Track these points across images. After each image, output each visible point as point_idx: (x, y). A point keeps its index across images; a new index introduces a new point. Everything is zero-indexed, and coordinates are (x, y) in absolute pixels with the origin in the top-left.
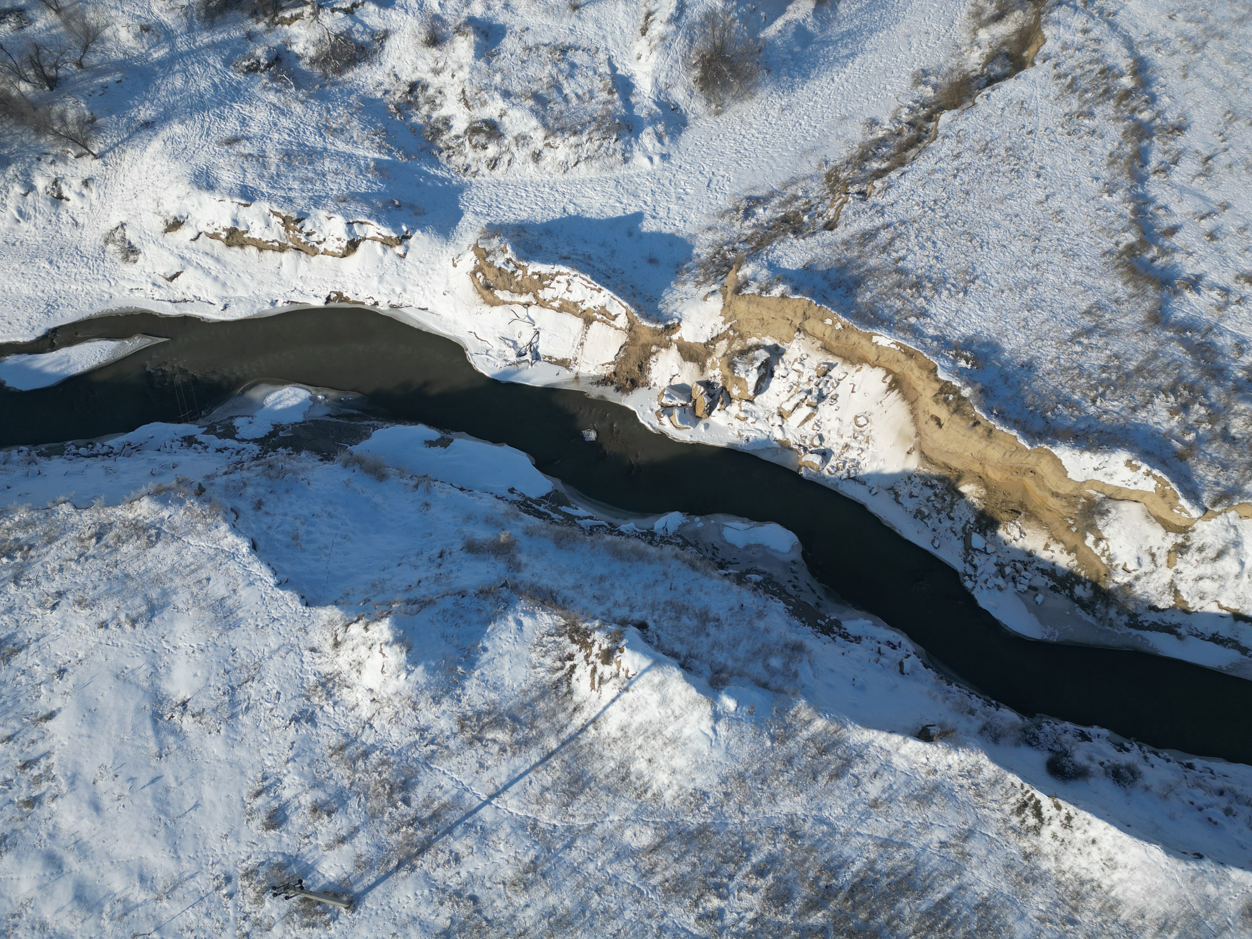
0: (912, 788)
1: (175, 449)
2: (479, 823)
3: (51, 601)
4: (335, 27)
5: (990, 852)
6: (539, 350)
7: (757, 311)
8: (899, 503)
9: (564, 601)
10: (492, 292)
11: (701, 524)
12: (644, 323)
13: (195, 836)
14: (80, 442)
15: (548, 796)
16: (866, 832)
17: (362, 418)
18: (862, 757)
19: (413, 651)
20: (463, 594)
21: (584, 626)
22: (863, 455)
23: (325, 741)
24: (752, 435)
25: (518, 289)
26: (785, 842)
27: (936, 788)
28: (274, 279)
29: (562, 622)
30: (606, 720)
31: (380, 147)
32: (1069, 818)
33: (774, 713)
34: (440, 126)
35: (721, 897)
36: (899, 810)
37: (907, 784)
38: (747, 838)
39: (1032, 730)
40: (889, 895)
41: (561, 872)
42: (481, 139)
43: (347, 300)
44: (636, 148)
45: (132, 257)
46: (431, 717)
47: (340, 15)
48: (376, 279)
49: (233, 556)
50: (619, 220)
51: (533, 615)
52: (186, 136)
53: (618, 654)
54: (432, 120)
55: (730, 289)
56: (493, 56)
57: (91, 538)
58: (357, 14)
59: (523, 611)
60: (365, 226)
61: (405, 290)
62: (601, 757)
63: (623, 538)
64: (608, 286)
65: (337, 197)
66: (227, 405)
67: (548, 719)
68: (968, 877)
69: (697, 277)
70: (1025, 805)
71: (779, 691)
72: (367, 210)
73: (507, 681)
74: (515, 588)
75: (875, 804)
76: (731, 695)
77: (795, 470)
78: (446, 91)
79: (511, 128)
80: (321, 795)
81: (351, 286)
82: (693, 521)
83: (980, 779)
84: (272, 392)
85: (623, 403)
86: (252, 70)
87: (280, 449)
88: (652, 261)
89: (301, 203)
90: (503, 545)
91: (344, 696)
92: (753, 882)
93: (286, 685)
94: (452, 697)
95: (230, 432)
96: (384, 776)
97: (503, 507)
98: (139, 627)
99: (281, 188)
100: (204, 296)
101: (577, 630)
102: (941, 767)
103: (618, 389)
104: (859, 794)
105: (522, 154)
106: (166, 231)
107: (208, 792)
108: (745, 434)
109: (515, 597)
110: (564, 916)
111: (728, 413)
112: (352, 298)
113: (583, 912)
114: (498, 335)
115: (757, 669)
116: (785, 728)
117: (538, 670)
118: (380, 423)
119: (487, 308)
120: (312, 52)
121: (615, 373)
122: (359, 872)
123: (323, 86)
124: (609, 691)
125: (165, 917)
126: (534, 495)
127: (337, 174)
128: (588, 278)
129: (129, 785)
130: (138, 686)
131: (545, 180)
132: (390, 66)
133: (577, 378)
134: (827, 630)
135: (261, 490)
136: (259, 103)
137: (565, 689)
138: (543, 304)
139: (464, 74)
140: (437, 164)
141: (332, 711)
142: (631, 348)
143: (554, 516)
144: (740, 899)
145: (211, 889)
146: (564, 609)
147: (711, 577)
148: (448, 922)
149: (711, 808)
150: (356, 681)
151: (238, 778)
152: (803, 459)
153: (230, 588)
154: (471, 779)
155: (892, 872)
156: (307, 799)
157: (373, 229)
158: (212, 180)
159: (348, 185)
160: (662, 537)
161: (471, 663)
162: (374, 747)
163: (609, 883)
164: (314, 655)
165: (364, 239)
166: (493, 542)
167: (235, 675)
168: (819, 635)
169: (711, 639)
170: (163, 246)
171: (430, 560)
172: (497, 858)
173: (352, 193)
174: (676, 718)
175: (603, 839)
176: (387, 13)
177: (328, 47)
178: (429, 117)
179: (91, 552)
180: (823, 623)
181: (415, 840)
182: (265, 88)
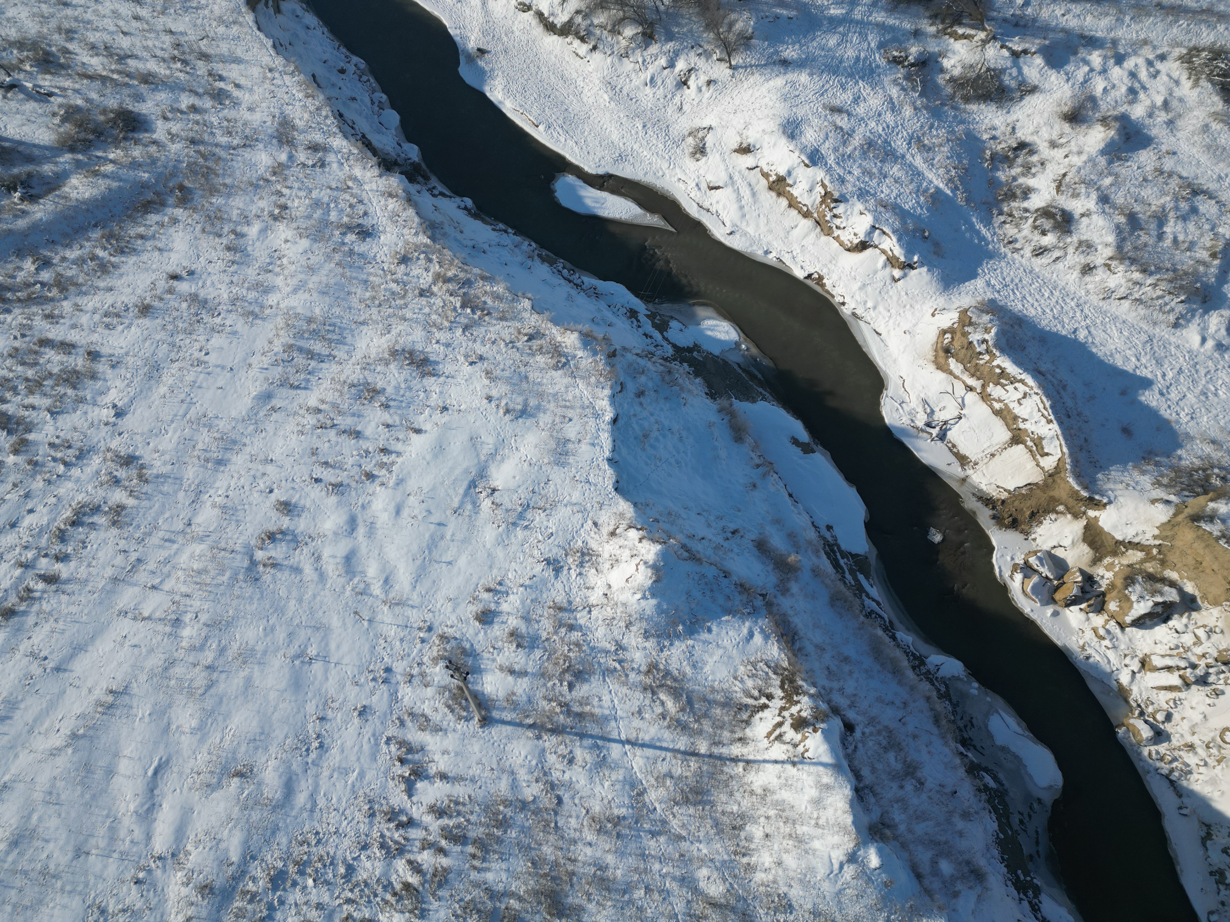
1: (620, 313)
2: (605, 752)
3: (473, 358)
4: (992, 61)
6: (949, 433)
7: (1201, 552)
8: (1204, 844)
9: (800, 649)
10: (947, 358)
11: (975, 692)
12: (1071, 480)
13: (434, 582)
14: (568, 265)
15: (668, 782)
17: (761, 384)
19: (659, 585)
20: (727, 575)
21: (800, 683)
22: (1202, 769)
23: (554, 593)
24: (1096, 658)
25: (973, 370)
28: (782, 234)
29: (785, 664)
30: (758, 770)
31: (951, 180)
33: (908, 905)
34: (1018, 192)
41: (632, 846)
42: (1047, 224)
43: (823, 286)
44: (1197, 320)
45: (698, 156)
46: (634, 643)
47: (1005, 53)
48: (859, 284)
49: (597, 416)
50: (1123, 374)
51: (766, 638)
52: (805, 87)
53: (810, 730)
54: (1015, 183)
55: (1188, 511)
56: (1119, 159)
57: (526, 335)
58: (1021, 60)
59: (761, 628)
60: (885, 237)
61: (875, 308)
62: (731, 794)
63: (893, 643)
64: (1061, 424)
65: (882, 200)
66: (676, 306)
67: (714, 726)
69: (1162, 476)
71: (929, 892)
72: (897, 224)
73: (707, 669)
74: (769, 605)
76: (880, 853)
77: (1115, 723)
78: (1049, 166)
79: (1083, 231)
80: (523, 628)
81: (835, 277)
82: (970, 683)
84: (713, 318)
85: (989, 532)
86: (896, 61)
87: (685, 364)
88: (1126, 431)
89: (849, 188)
90: (787, 564)
91: (589, 574)
93: (561, 533)
94: (659, 643)
95: (662, 327)
96: (571, 654)
97: (812, 534)
98: (508, 417)
99: (844, 168)
100: (723, 215)
101: (792, 681)
103: (994, 517)
105: (1074, 259)
106: (735, 151)
107: (462, 562)
108: (1090, 651)
109: (764, 612)
110: (608, 880)
111: (1088, 619)
112: (829, 287)
113: (625, 892)
114: (923, 396)
115: (924, 856)
117: (737, 683)
118: (771, 398)
119: (932, 367)
120: (957, 72)
121: (1003, 502)
122: (505, 704)
123: (943, 104)
124: (778, 751)
125: (379, 617)
126: (844, 546)
127: (896, 182)
128: (1048, 405)
129: (425, 514)
130: (478, 455)
131: (1079, 294)
132: (1015, 117)
133: (964, 480)
134: (1021, 887)
135: (650, 384)
136: (881, 91)
137: (745, 716)
138: (985, 397)
139: (1077, 160)
140: (988, 222)
141: (574, 577)
142: (1038, 492)
143: (847, 575)
145: (415, 625)
146: (795, 655)
147: (946, 744)
148: (531, 799)
150: (605, 571)
151: (486, 568)
152: (1132, 721)
153: (579, 437)
154: (625, 715)
156: (513, 622)
157: (889, 243)
158: (797, 131)
159: (898, 196)
160: (928, 671)
161: (692, 631)
162: (580, 628)
163: (661, 892)
164: (594, 528)
165: (876, 247)
166: (782, 555)
167: (536, 498)
168: (1009, 883)
169: (901, 793)
170: (724, 160)
171: (724, 529)
172: (598, 789)
173: (896, 204)
174: (817, 825)
175: (682, 855)
176: (1049, 72)
177: (973, 75)
178: (1015, 179)
179: (519, 344)
180: (1022, 878)
181: (555, 719)
182: (895, 82)
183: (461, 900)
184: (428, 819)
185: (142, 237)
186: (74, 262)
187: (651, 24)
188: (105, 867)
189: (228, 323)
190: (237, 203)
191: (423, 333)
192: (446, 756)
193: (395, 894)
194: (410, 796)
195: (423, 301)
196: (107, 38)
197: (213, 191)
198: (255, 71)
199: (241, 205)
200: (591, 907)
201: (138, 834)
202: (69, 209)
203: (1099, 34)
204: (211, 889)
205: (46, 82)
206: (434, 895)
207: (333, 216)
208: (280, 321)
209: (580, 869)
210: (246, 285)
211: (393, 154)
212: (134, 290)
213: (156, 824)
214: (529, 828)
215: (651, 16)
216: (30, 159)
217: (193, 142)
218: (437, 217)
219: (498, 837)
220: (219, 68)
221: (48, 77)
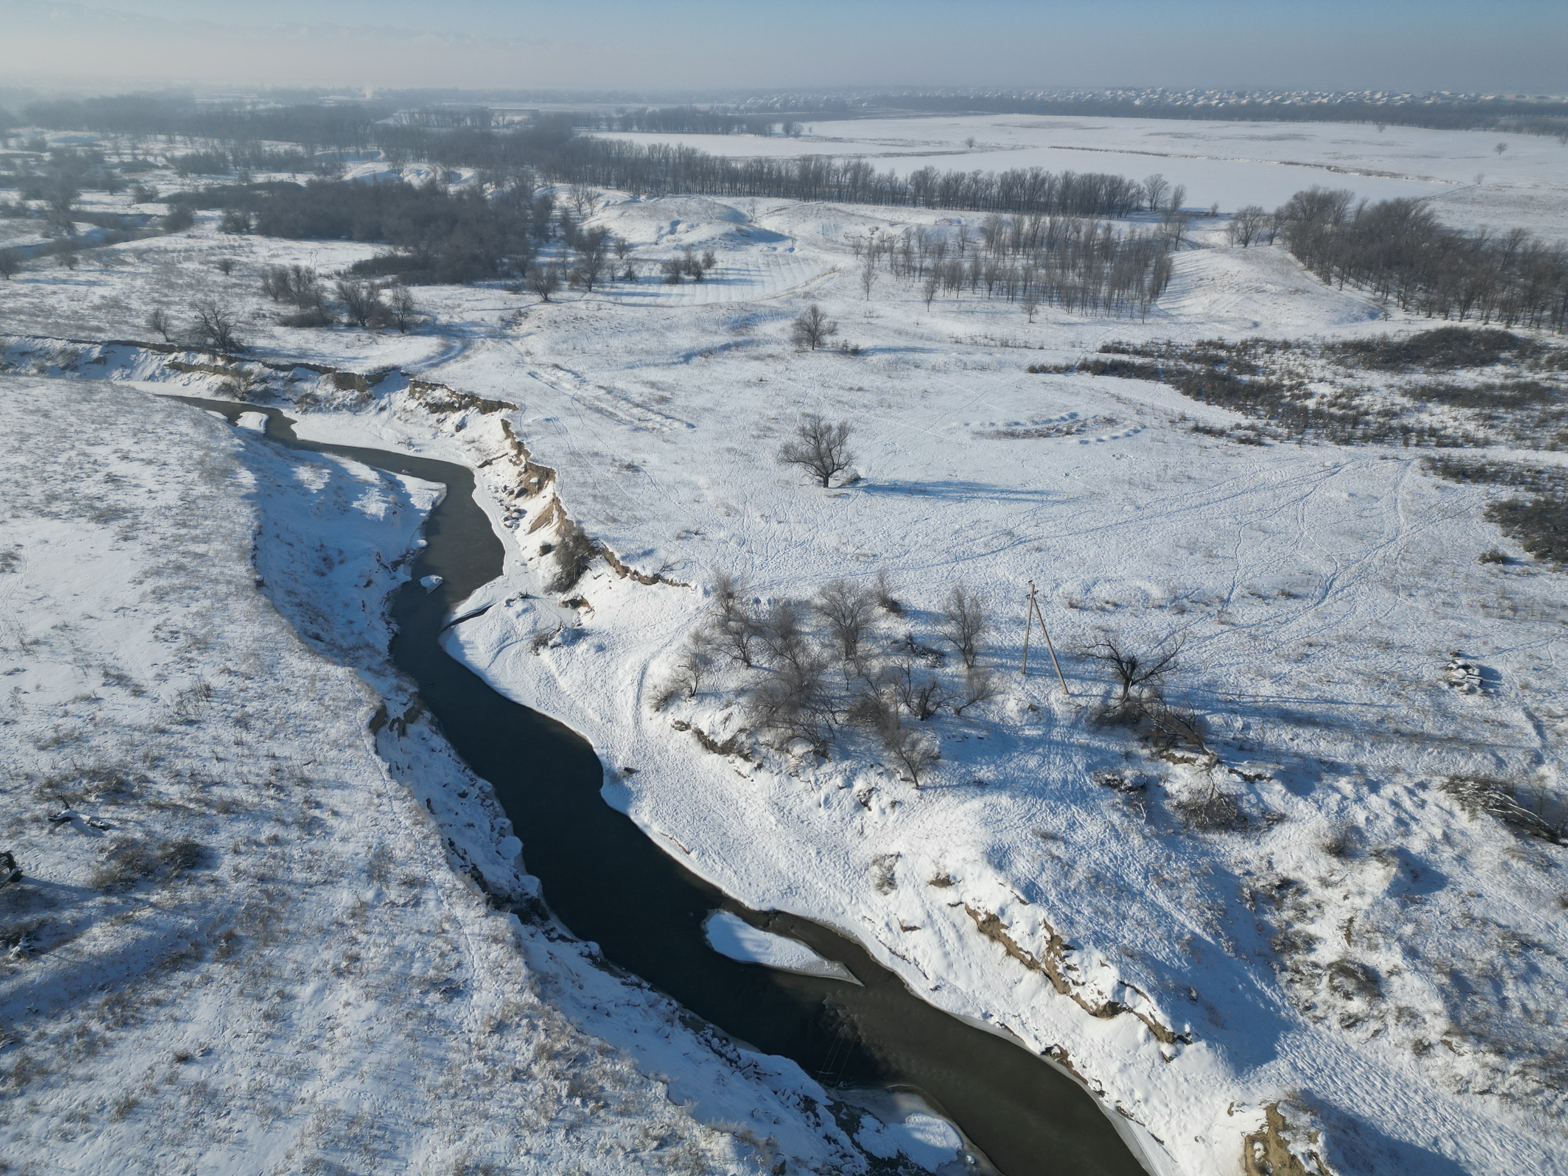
1: (790, 1103)
4: (1224, 787)
14: (720, 1032)
28: (1004, 992)
31: (1207, 924)
34: (1299, 941)
42: (1350, 985)
43: (1069, 1065)
45: (886, 888)
47: (1239, 779)
48: (1118, 1063)
52: (1008, 811)
54: (1291, 930)
56: (1414, 902)
57: (655, 1138)
58: (1257, 786)
60: (1139, 997)
61: (1146, 1101)
65: (1125, 948)
66: (869, 1093)
72: (1152, 980)
78: (1327, 909)
79: (1399, 994)
81: (1083, 1053)
84: (923, 1113)
86: (1110, 785)
89: (1081, 931)
95: (851, 1126)
99: (1070, 906)
100: (924, 964)
105: (1399, 1033)
106: (932, 883)
112: (1077, 1067)
120: (1185, 797)
123: (1178, 834)
127: (1139, 925)
131: (1422, 1085)
132: (1268, 850)
136: (1098, 817)
139: (1364, 903)
140: (1272, 982)
157: (1147, 1006)
158: (1005, 861)
159: (1146, 942)
165: (1130, 1010)
170: (919, 894)
173: (1146, 953)
176: (1295, 799)
177: (1206, 802)
178: (1289, 924)
179: (644, 1154)
182: (1114, 806)
185: (158, 1003)
186: (54, 1041)
187: (824, 743)
189: (237, 1126)
190: (297, 953)
191: (509, 1138)
195: (517, 1087)
196: (196, 764)
197: (269, 939)
198: (361, 797)
199: (300, 958)
202: (75, 967)
203: (1340, 760)
205: (107, 813)
207: (416, 969)
208: (310, 1123)
210: (277, 1068)
211: (507, 889)
212: (122, 1078)
215: (824, 735)
216: (52, 904)
217: (262, 879)
218: (551, 968)
220: (319, 794)
221: (112, 808)
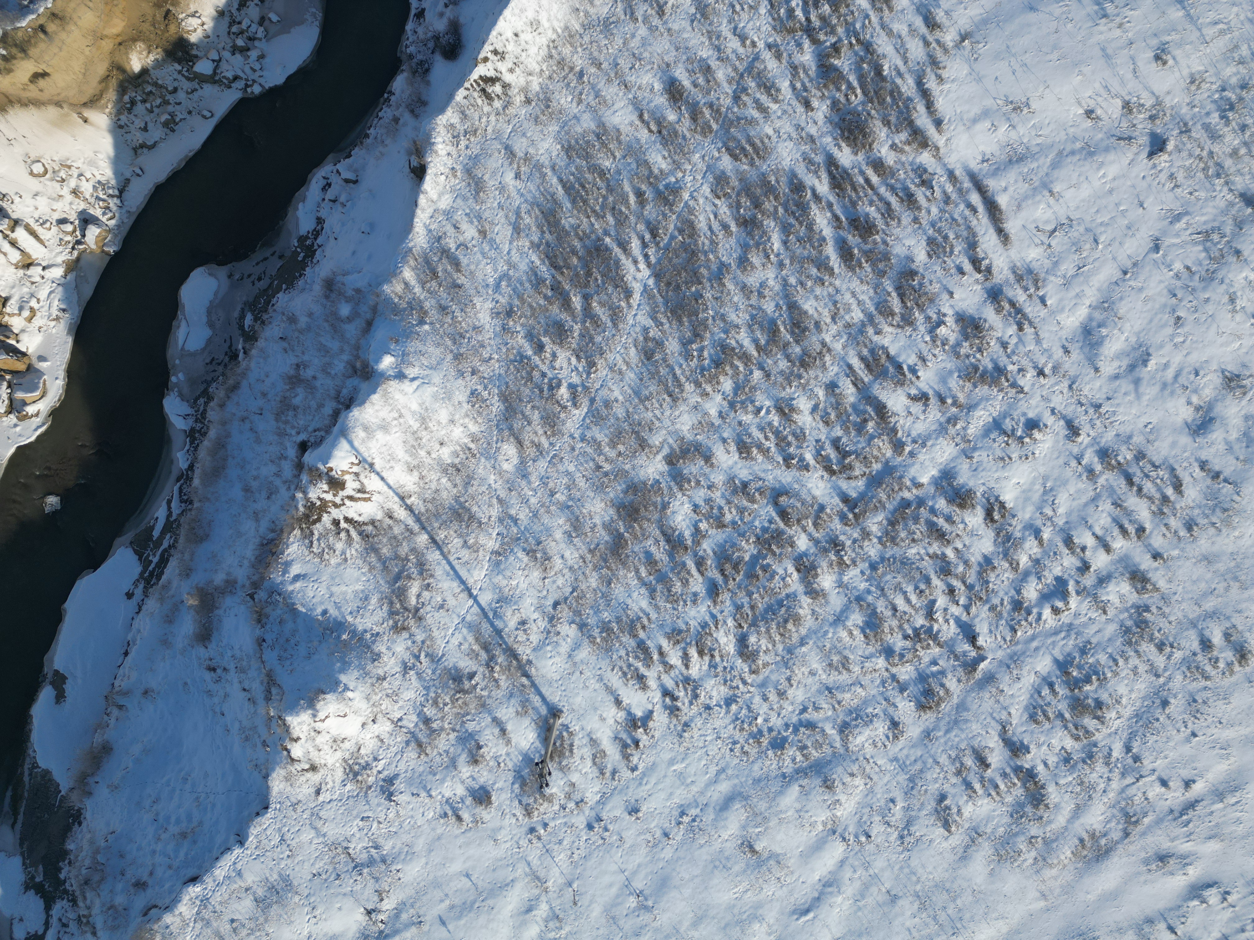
0: (469, 194)
2: (494, 605)
5: (524, 135)
8: (154, 146)
9: (273, 531)
11: (181, 375)
13: (494, 870)
15: (471, 541)
16: (507, 246)
17: (18, 784)
18: (440, 238)
19: (323, 687)
20: (261, 641)
21: (302, 509)
22: (88, 175)
23: (412, 764)
24: (57, 304)
26: (515, 322)
27: (468, 172)
29: (297, 532)
30: (402, 486)
32: (495, 52)
33: (397, 318)
35: (559, 385)
36: (488, 211)
37: (465, 199)
38: (512, 357)
39: (414, 65)
40: (559, 234)
41: (537, 528)
46: (393, 660)
49: (205, 901)
51: (288, 564)
53: (334, 473)
59: (284, 574)
62: (437, 491)
63: (197, 465)
67: (399, 544)
68: (544, 160)
70: (483, 90)
71: (374, 310)
73: (359, 587)
74: (256, 585)
75: (483, 233)
76: (378, 360)
77: (107, 259)
80: (463, 758)
82: (176, 384)
83: (460, 128)
87: (62, 876)
90: (202, 601)
91: (369, 752)
92: (548, 355)
93: (355, 813)
94: (374, 642)
96: (447, 700)
97: (151, 604)
101: (307, 516)
102: (450, 162)
104: (474, 246)
107: (456, 867)
108: (55, 312)
109: (266, 584)
110: (572, 524)
111: (23, 331)
113: (568, 507)
115: (351, 329)
116: (412, 309)
117: (348, 556)
122: (530, 711)
124: (372, 483)
125: (561, 881)
126: (137, 569)
134: (310, 252)
137: (370, 528)
141: (383, 762)
143: (165, 544)
144: (561, 368)
145: (540, 845)
146: (282, 531)
147: (248, 369)
148: (573, 626)
149: (485, 388)
150: (353, 741)
151: (443, 841)
152: (93, 247)
153: (243, 895)
154: (454, 616)
155: (540, 227)
156: (466, 771)
160: (196, 421)
161: (339, 626)
162: (420, 714)
163: (546, 484)
164: (324, 788)
166: (197, 613)
167: (341, 867)
168: (315, 261)
169: (319, 375)
171: (218, 680)
172: (523, 586)
174: (401, 416)
175: (510, 490)
180: (302, 255)
181: (505, 663)
183: (674, 609)
184: (652, 683)
188: (882, 870)
192: (604, 715)
193: (712, 656)
194: (651, 712)
200: (597, 520)
201: (847, 873)
204: (825, 781)
206: (688, 630)
209: (584, 549)
213: (831, 868)
214: (592, 607)
219: (617, 623)
